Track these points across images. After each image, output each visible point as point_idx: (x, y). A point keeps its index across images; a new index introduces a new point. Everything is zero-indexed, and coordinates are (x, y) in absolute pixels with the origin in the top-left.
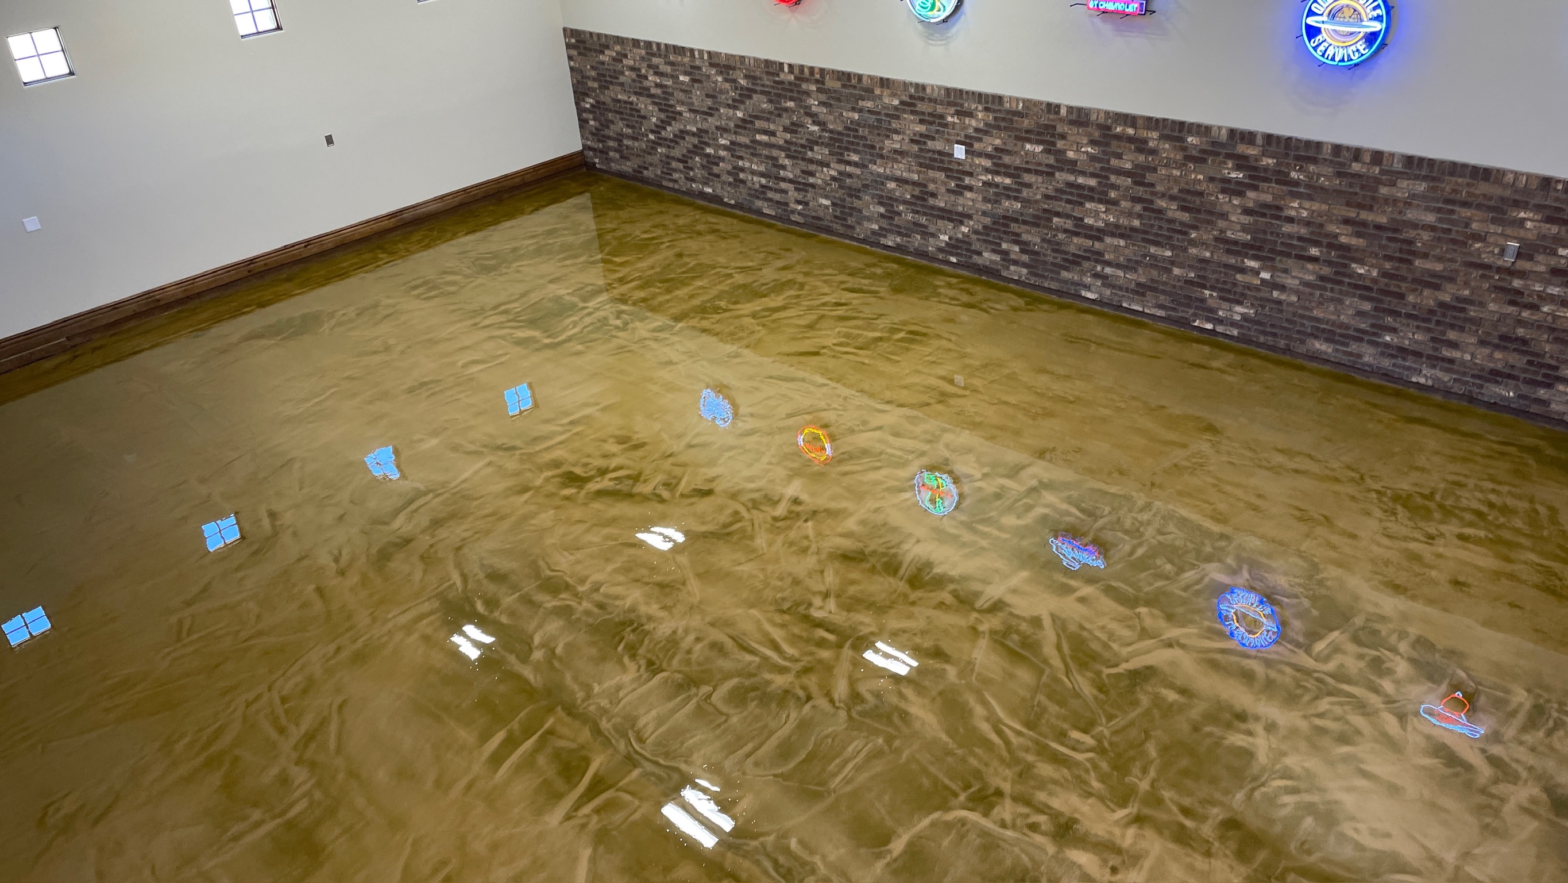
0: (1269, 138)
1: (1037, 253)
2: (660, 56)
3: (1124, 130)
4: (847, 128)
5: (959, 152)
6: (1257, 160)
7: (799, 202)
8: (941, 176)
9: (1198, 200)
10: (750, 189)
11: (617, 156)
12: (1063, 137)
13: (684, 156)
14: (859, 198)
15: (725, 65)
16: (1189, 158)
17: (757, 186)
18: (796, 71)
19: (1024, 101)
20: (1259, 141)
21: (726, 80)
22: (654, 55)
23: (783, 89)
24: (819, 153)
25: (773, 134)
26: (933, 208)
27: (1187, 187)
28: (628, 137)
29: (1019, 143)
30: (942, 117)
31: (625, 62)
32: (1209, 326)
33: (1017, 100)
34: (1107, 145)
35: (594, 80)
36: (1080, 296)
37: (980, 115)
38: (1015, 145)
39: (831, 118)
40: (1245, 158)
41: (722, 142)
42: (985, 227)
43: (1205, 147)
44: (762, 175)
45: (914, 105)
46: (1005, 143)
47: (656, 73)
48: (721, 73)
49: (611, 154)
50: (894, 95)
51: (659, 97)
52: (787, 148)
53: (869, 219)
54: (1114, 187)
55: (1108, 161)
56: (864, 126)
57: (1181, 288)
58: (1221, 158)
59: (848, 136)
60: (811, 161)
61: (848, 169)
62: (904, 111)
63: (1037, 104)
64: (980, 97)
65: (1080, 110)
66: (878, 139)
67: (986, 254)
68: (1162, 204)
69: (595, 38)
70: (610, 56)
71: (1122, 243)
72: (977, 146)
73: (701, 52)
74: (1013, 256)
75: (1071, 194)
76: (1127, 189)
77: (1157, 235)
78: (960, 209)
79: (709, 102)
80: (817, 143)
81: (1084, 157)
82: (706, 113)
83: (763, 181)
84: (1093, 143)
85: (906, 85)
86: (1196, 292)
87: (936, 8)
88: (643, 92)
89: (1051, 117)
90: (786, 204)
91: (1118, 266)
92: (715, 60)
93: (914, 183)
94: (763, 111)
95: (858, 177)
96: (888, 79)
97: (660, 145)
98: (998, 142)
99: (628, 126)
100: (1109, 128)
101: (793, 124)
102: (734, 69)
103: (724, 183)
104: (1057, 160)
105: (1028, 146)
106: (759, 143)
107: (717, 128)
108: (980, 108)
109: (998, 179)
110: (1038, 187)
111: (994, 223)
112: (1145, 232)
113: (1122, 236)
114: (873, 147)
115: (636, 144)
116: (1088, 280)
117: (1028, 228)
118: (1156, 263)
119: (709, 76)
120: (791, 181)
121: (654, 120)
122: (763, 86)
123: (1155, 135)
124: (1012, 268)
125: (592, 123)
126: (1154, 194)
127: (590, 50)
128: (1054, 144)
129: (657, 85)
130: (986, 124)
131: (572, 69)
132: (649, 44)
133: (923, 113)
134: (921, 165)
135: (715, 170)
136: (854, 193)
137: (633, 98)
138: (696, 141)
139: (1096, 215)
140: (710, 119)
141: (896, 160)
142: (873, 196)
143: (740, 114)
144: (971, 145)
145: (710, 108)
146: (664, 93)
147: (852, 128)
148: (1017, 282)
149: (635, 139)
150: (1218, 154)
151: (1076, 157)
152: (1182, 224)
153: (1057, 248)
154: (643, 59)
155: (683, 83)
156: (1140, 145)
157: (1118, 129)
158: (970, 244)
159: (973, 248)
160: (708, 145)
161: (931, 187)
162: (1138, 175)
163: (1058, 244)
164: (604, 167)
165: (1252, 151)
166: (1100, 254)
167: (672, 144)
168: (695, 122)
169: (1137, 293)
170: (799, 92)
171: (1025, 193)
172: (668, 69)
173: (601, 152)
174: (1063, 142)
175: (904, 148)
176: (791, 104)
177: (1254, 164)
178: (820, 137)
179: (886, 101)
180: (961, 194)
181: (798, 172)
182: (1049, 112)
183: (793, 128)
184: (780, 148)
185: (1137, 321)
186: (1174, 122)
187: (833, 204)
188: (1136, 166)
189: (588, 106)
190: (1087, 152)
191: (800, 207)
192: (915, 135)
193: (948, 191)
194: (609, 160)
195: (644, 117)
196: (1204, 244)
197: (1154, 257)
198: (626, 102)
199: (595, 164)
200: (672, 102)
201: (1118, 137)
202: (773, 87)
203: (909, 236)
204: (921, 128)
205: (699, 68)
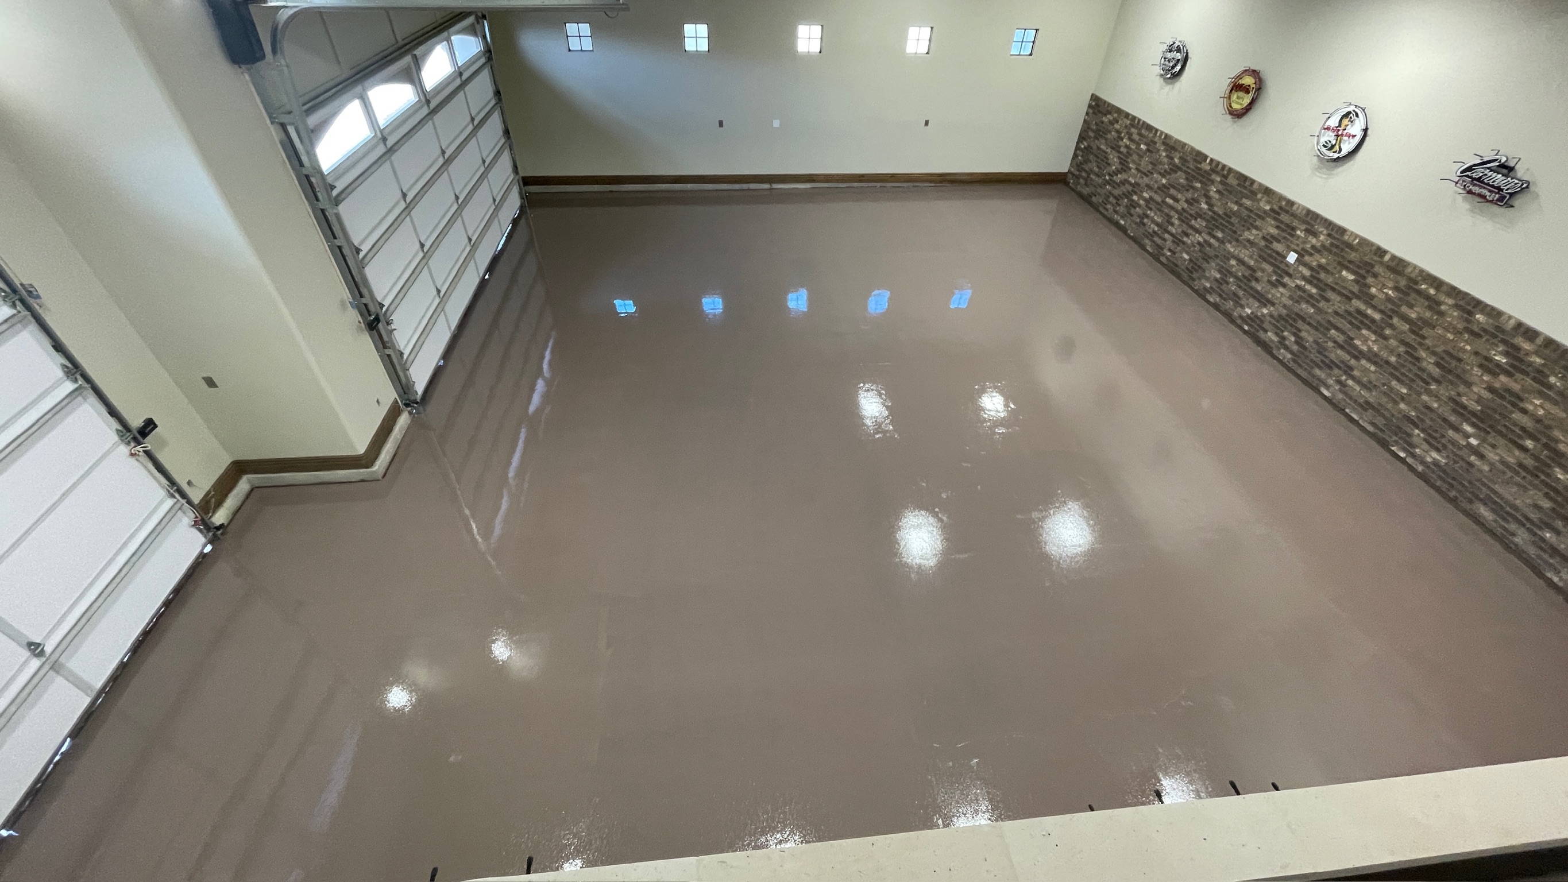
1: (1305, 348)
2: (1137, 128)
3: (1427, 288)
4: (1225, 214)
5: (1292, 258)
6: (1526, 355)
7: (1170, 250)
8: (1269, 269)
9: (1454, 364)
10: (1146, 231)
11: (1084, 182)
12: (1375, 275)
13: (1119, 195)
14: (1208, 263)
15: (1172, 146)
16: (1468, 330)
17: (1151, 230)
18: (1214, 165)
19: (1361, 239)
21: (1167, 156)
22: (1134, 126)
23: (1198, 174)
24: (1199, 223)
25: (1176, 200)
26: (1252, 288)
27: (1452, 350)
28: (1095, 173)
29: (1339, 268)
30: (1294, 229)
31: (1116, 125)
32: (1403, 455)
33: (1357, 236)
34: (1407, 294)
35: (1094, 131)
36: (1318, 390)
37: (1322, 238)
38: (1335, 268)
39: (1219, 203)
40: (1518, 349)
41: (1145, 195)
42: (1280, 316)
43: (1488, 327)
44: (1157, 224)
45: (1279, 214)
46: (1327, 263)
47: (1129, 139)
48: (1167, 150)
49: (1081, 180)
50: (1268, 202)
51: (1123, 154)
52: (1181, 213)
53: (1207, 279)
54: (1392, 327)
55: (1400, 306)
56: (1237, 217)
57: (1398, 418)
58: (1496, 341)
59: (1223, 219)
60: (1192, 227)
61: (1212, 241)
62: (1269, 216)
64: (1330, 225)
65: (1401, 260)
66: (1242, 228)
67: (1269, 333)
68: (1423, 354)
69: (1106, 105)
70: (1109, 120)
71: (1373, 368)
72: (1307, 258)
73: (1162, 133)
74: (1287, 343)
75: (1356, 318)
76: (1402, 332)
77: (1404, 374)
78: (1270, 296)
79: (1150, 167)
80: (1200, 216)
81: (1382, 296)
82: (1145, 174)
83: (1156, 229)
84: (1396, 288)
85: (1281, 198)
86: (1408, 427)
88: (1116, 148)
89: (1376, 258)
90: (1162, 248)
91: (1359, 382)
92: (1168, 141)
93: (1249, 267)
94: (1179, 184)
95: (1215, 249)
96: (1271, 190)
97: (1109, 184)
98: (1323, 261)
99: (1097, 166)
100: (1416, 283)
101: (1193, 199)
102: (1176, 150)
103: (1132, 221)
104: (1360, 291)
105: (1344, 273)
106: (1166, 203)
107: (1147, 185)
108: (1325, 232)
109: (1308, 287)
110: (1335, 303)
111: (1287, 315)
112: (1396, 369)
113: (1376, 363)
114: (1235, 232)
115: (1097, 179)
116: (1331, 382)
117: (1309, 328)
118: (1391, 394)
119: (1158, 150)
120: (1172, 235)
121: (1114, 168)
122: (1188, 167)
123: (1451, 301)
124: (1282, 350)
125: (1080, 158)
126: (1421, 344)
127: (1100, 112)
128: (1365, 278)
129: (1127, 147)
130: (1323, 246)
131: (1085, 120)
132: (1134, 118)
133: (1282, 222)
134: (1260, 256)
135: (1132, 211)
136: (1207, 258)
137: (1109, 150)
138: (1130, 188)
139: (1366, 341)
140: (1145, 178)
141: (1245, 247)
142: (1218, 264)
143: (1164, 181)
144: (1303, 256)
145: (1148, 171)
146: (1128, 152)
147: (1229, 215)
149: (1097, 175)
150: (1495, 337)
151: (1377, 294)
152: (1429, 375)
153: (1322, 351)
154: (1126, 127)
155: (1141, 150)
156: (1434, 304)
157: (1423, 286)
158: (1263, 322)
159: (1264, 326)
160: (1136, 193)
161: (1259, 274)
162: (1417, 326)
163: (1325, 349)
165: (1527, 346)
166: (1351, 368)
167: (1116, 186)
168: (1136, 177)
169: (1361, 406)
170: (1208, 179)
171: (1322, 304)
172: (1137, 138)
173: (1076, 177)
174: (1373, 279)
175: (1256, 241)
176: (1198, 185)
177: (1521, 356)
178: (1205, 213)
179: (1262, 204)
180: (1276, 287)
181: (1180, 230)
182: (1376, 253)
183: (1192, 202)
184: (1177, 211)
186: (1473, 298)
187: (1190, 260)
188: (1420, 318)
189: (1083, 146)
190: (1387, 294)
191: (1169, 254)
192: (1268, 234)
193: (1269, 281)
194: (1078, 183)
195: (1109, 164)
196: (1437, 397)
197: (1391, 388)
198: (1103, 151)
199: (1069, 182)
200: (1129, 160)
201: (1419, 292)
202: (1193, 170)
203: (1226, 300)
204: (1274, 231)
205: (1155, 143)
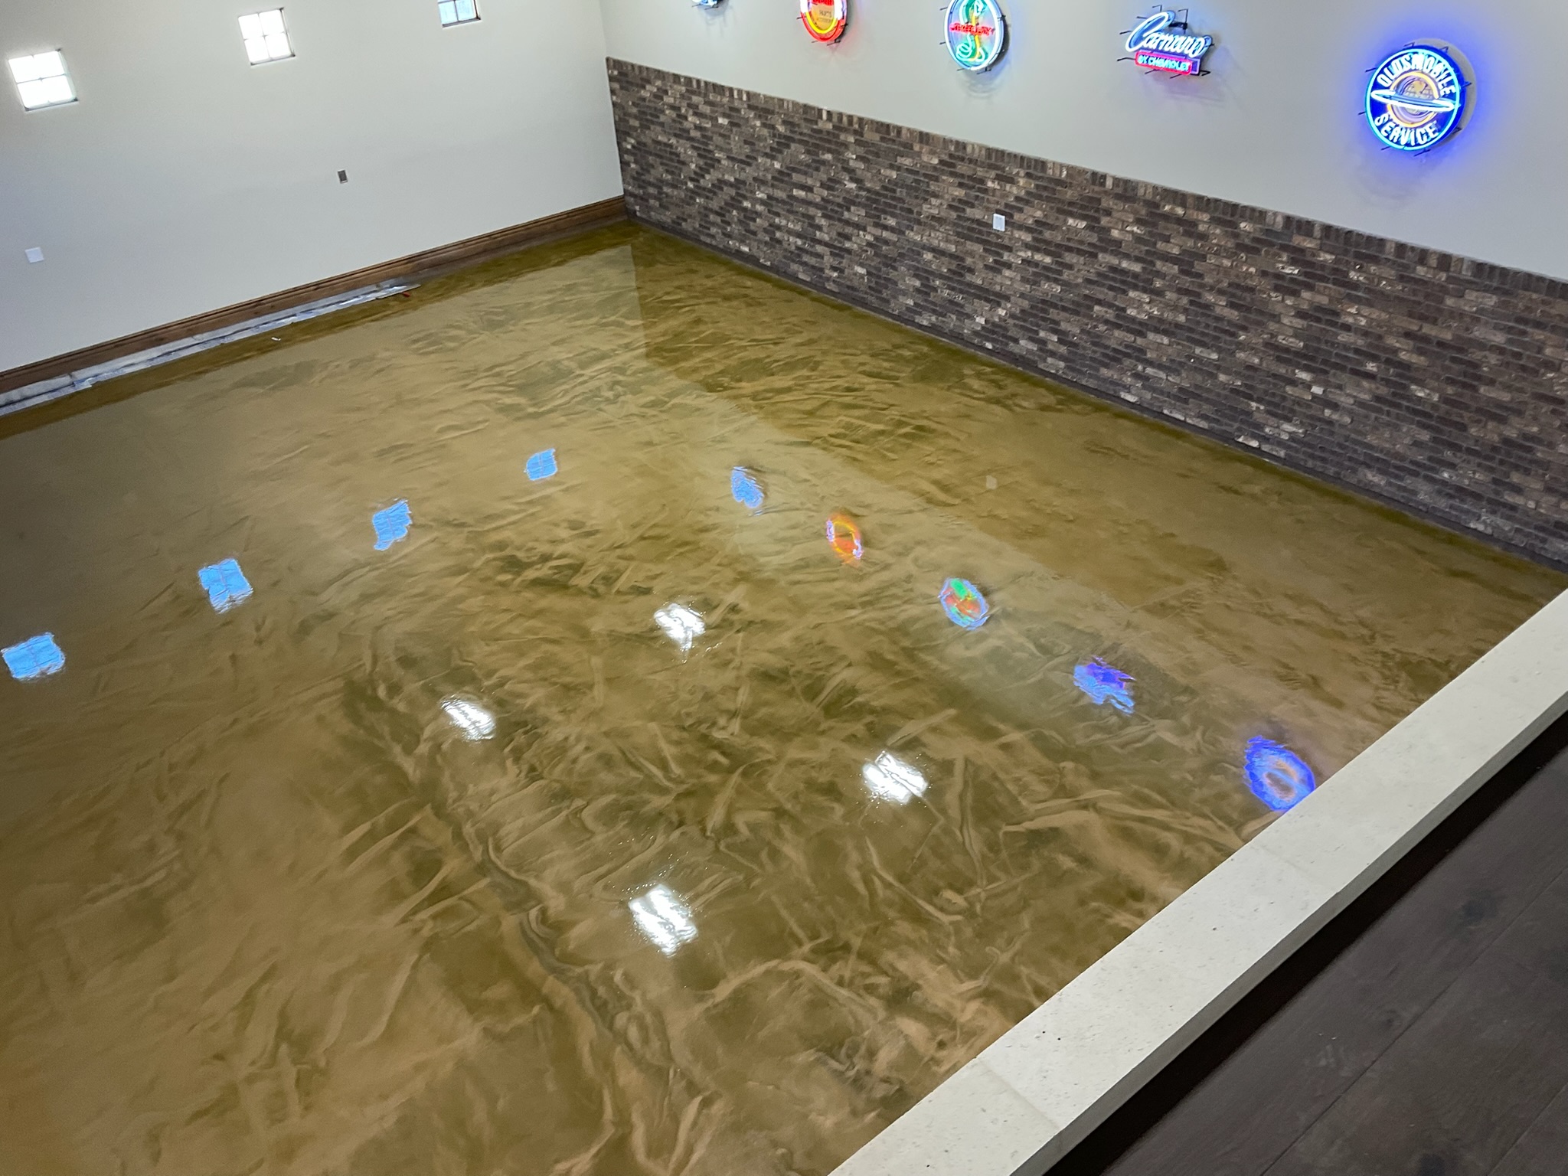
0: (1327, 229)
1: (1075, 345)
2: (699, 94)
3: (1172, 209)
4: (884, 188)
5: (999, 222)
6: (1314, 255)
7: (834, 269)
8: (979, 248)
9: (1248, 296)
10: (786, 250)
11: (657, 204)
12: (1108, 212)
13: (721, 208)
14: (895, 269)
15: (764, 107)
16: (1241, 247)
17: (793, 248)
18: (835, 119)
19: (1070, 168)
20: (1317, 233)
21: (764, 125)
22: (693, 93)
23: (821, 139)
24: (856, 214)
25: (809, 189)
26: (970, 285)
27: (1237, 281)
28: (668, 184)
29: (1062, 217)
30: (982, 181)
31: (666, 99)
32: (1255, 444)
33: (1061, 166)
34: (1154, 225)
35: (636, 117)
36: (1119, 397)
37: (1022, 182)
38: (1057, 219)
39: (869, 175)
40: (1302, 251)
41: (760, 195)
42: (1023, 311)
43: (1258, 235)
44: (799, 235)
45: (953, 166)
46: (1045, 216)
47: (696, 114)
48: (760, 117)
49: (652, 202)
50: (932, 153)
51: (698, 141)
52: (824, 205)
53: (904, 293)
54: (1162, 276)
55: (1155, 244)
56: (902, 187)
57: (1226, 398)
58: (1275, 249)
59: (886, 196)
60: (847, 223)
61: (885, 234)
62: (943, 172)
63: (1083, 172)
64: (1022, 160)
65: (1127, 182)
66: (916, 201)
67: (1022, 342)
68: (1210, 298)
69: (637, 71)
70: (651, 92)
71: (1166, 341)
72: (1017, 216)
73: (740, 92)
74: (1050, 347)
75: (1114, 279)
76: (1174, 277)
77: (1203, 334)
78: (998, 288)
79: (747, 149)
80: (854, 204)
81: (1129, 237)
82: (742, 162)
83: (799, 242)
84: (1139, 222)
85: (946, 142)
86: (1242, 403)
87: (977, 55)
88: (683, 134)
89: (1097, 188)
90: (822, 270)
91: (1160, 367)
92: (753, 102)
93: (952, 256)
94: (800, 163)
95: (894, 244)
96: (927, 134)
97: (699, 195)
98: (1039, 214)
99: (667, 171)
100: (1157, 206)
101: (830, 179)
102: (772, 113)
103: (760, 241)
104: (1100, 239)
105: (1071, 221)
106: (795, 198)
107: (755, 179)
108: (1022, 173)
109: (1038, 257)
110: (1080, 268)
111: (1032, 307)
112: (1191, 330)
113: (1165, 332)
114: (910, 211)
115: (675, 193)
116: (1128, 380)
117: (1067, 315)
118: (1202, 367)
119: (747, 120)
120: (826, 244)
121: (693, 166)
122: (801, 134)
123: (1205, 217)
124: (1049, 360)
125: (633, 166)
126: (1202, 286)
127: (632, 84)
128: (1098, 220)
129: (697, 128)
130: (1028, 193)
131: (614, 104)
132: (689, 80)
133: (962, 176)
134: (958, 234)
135: (752, 226)
136: (890, 263)
137: (673, 141)
138: (733, 192)
139: (1140, 306)
140: (748, 169)
141: (933, 228)
142: (909, 268)
143: (777, 165)
144: (1011, 216)
145: (747, 157)
146: (704, 136)
147: (889, 188)
148: (1054, 376)
149: (674, 186)
150: (1272, 245)
151: (1121, 237)
152: (1230, 322)
153: (1097, 341)
154: (682, 96)
155: (721, 126)
156: (1189, 227)
157: (1167, 208)
158: (1006, 329)
159: (1009, 334)
160: (745, 198)
161: (969, 261)
162: (1186, 263)
163: (1098, 336)
164: (644, 216)
165: (1308, 244)
166: (1142, 351)
167: (710, 195)
168: (733, 171)
169: (1179, 399)
170: (837, 143)
171: (1066, 275)
172: (707, 109)
173: (642, 198)
174: (1108, 218)
175: (943, 214)
176: (828, 157)
177: (1309, 258)
178: (857, 196)
179: (925, 158)
180: (999, 272)
181: (834, 234)
182: (1094, 183)
183: (830, 184)
184: (816, 206)
185: (1178, 430)
186: (1227, 204)
187: (869, 273)
188: (1184, 252)
189: (629, 147)
190: (1132, 232)
191: (835, 274)
192: (953, 200)
193: (986, 267)
194: (650, 208)
195: (683, 163)
196: (1253, 349)
197: (1198, 359)
198: (666, 145)
199: (635, 211)
200: (711, 148)
201: (1166, 217)
202: (810, 136)
203: (944, 316)
204: (960, 193)
205: (738, 110)
